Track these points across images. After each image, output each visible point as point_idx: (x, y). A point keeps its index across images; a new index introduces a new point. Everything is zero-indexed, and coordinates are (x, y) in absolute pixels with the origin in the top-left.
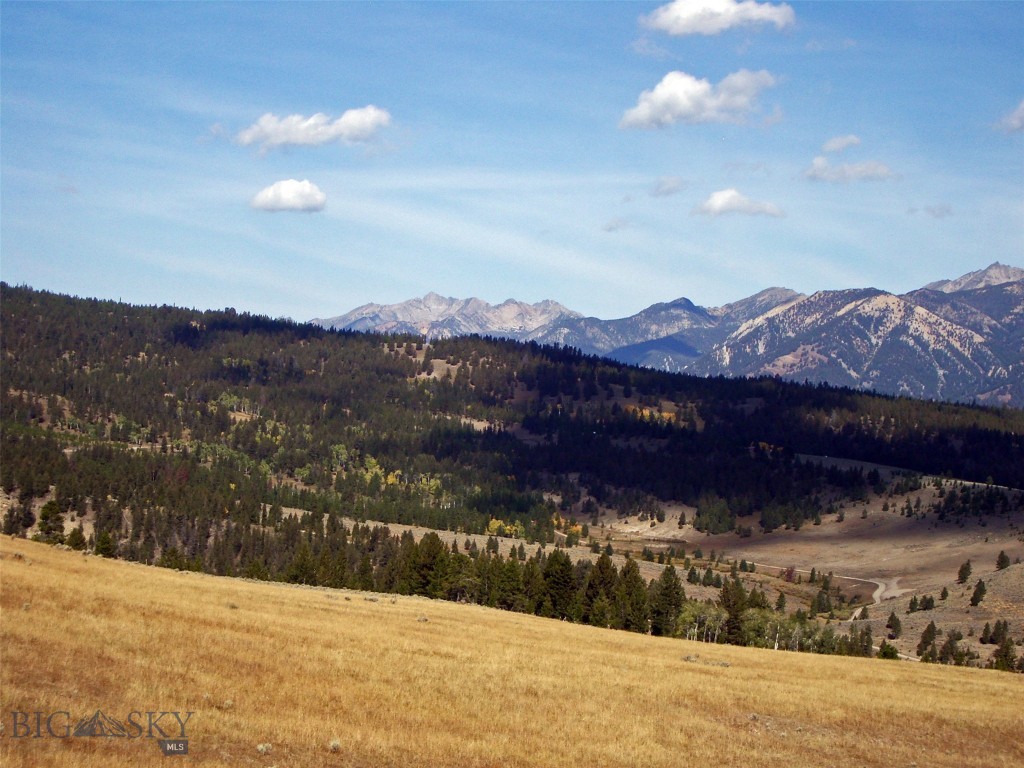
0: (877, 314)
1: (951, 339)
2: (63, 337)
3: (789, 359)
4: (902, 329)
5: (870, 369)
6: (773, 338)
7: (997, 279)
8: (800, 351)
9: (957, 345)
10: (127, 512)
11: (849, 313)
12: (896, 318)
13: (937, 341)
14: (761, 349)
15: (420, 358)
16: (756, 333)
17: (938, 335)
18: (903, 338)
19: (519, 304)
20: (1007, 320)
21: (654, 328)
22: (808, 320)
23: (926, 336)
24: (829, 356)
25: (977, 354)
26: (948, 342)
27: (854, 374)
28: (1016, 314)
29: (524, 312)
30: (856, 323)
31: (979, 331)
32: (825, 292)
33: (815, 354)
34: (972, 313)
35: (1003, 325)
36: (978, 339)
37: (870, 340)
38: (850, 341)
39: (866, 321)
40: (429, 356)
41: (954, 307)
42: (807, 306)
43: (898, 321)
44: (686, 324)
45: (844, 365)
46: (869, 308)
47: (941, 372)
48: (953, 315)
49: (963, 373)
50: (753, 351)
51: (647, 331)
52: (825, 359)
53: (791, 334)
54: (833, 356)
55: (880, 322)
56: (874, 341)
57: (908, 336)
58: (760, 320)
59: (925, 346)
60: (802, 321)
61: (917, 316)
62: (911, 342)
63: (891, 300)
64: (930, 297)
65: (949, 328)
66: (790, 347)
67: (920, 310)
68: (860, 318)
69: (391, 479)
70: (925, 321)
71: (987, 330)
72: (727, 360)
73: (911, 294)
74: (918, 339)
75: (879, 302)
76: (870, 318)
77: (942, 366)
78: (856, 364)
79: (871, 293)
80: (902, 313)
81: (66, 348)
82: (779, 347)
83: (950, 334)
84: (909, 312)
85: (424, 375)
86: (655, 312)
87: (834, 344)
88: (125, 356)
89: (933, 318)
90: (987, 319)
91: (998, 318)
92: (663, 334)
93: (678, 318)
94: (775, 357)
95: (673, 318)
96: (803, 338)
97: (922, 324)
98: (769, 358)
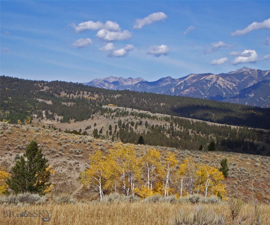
0: (210, 79)
1: (227, 85)
3: (187, 90)
4: (216, 83)
5: (207, 92)
6: (185, 85)
7: (244, 70)
8: (190, 88)
9: (229, 87)
11: (203, 79)
12: (214, 80)
13: (224, 86)
14: (182, 88)
16: (181, 84)
17: (224, 84)
18: (216, 85)
20: (242, 80)
22: (194, 81)
23: (221, 85)
24: (197, 90)
25: (234, 89)
26: (227, 86)
27: (203, 94)
28: (245, 79)
29: (133, 80)
30: (204, 81)
31: (235, 83)
32: (199, 74)
33: (194, 89)
34: (234, 79)
35: (241, 82)
36: (234, 85)
37: (208, 86)
38: (202, 86)
39: (207, 81)
41: (230, 77)
42: (193, 78)
43: (215, 81)
44: (169, 83)
45: (201, 92)
46: (208, 78)
47: (224, 93)
48: (229, 79)
49: (230, 93)
50: (180, 89)
51: (160, 84)
52: (196, 90)
53: (189, 84)
54: (198, 89)
55: (210, 81)
56: (209, 86)
57: (217, 84)
58: (182, 81)
59: (221, 87)
60: (192, 81)
61: (219, 80)
62: (218, 86)
63: (213, 76)
64: (223, 76)
65: (227, 83)
66: (188, 87)
67: (220, 78)
68: (206, 80)
71: (237, 83)
72: (173, 91)
73: (219, 74)
74: (219, 85)
75: (211, 76)
76: (208, 80)
77: (225, 92)
78: (204, 92)
79: (209, 74)
80: (216, 79)
82: (186, 87)
83: (227, 84)
84: (218, 79)
85: (42, 90)
86: (162, 80)
87: (199, 87)
89: (224, 80)
90: (237, 80)
91: (240, 80)
92: (163, 85)
93: (168, 81)
94: (184, 90)
95: (166, 81)
96: (192, 85)
97: (221, 82)
98: (183, 90)
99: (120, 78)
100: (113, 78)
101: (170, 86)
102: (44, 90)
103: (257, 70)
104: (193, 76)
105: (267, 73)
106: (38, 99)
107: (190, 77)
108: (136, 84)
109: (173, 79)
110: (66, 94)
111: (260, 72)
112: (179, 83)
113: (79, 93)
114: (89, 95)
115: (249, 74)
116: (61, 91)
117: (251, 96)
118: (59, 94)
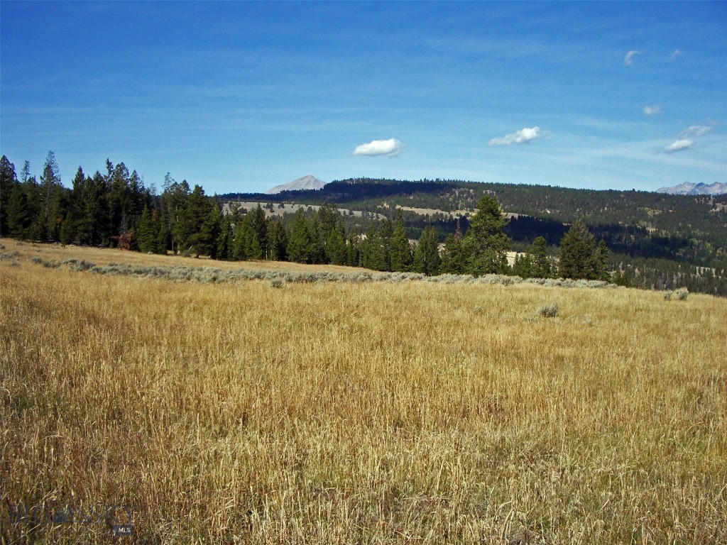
2: (576, 203)
10: (636, 270)
15: (711, 203)
19: (720, 184)
40: (714, 202)
81: (578, 207)
85: (713, 210)
88: (600, 209)
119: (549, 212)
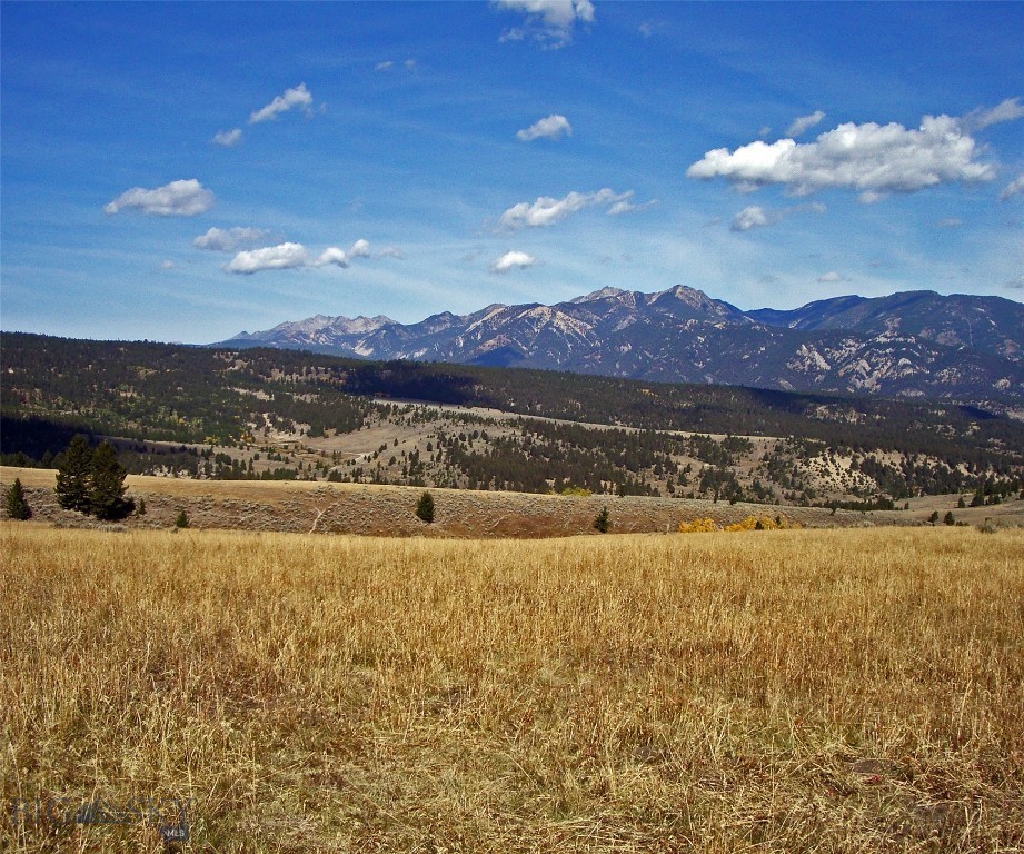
0: (538, 316)
3: (492, 342)
4: (550, 324)
5: (533, 345)
6: (486, 331)
7: (607, 293)
8: (497, 337)
9: (578, 331)
11: (523, 317)
12: (547, 318)
13: (568, 329)
14: (479, 337)
16: (477, 329)
17: (569, 326)
18: (551, 328)
19: (365, 318)
20: (605, 316)
21: (432, 328)
22: (504, 321)
23: (562, 327)
24: (512, 340)
25: (589, 335)
26: (574, 329)
27: (525, 348)
28: (610, 313)
29: (367, 322)
30: (526, 321)
31: (591, 323)
32: (513, 306)
33: (505, 339)
34: (588, 314)
35: (603, 319)
36: (589, 327)
37: (533, 330)
38: (523, 331)
39: (532, 320)
41: (579, 311)
42: (502, 315)
43: (548, 320)
44: (449, 325)
45: (520, 344)
46: (534, 313)
47: (569, 345)
48: (578, 315)
49: (580, 345)
50: (475, 339)
51: (428, 330)
52: (510, 341)
53: (495, 329)
54: (514, 339)
55: (539, 320)
56: (536, 331)
57: (553, 327)
58: (480, 322)
59: (562, 332)
60: (501, 322)
61: (558, 317)
62: (555, 330)
63: (545, 309)
64: (566, 307)
65: (574, 322)
66: (492, 335)
67: (559, 313)
68: (529, 319)
69: (181, 420)
70: (562, 319)
71: (595, 322)
72: (462, 344)
73: (557, 305)
74: (558, 329)
75: (539, 310)
76: (534, 319)
77: (570, 342)
78: (526, 343)
79: (536, 305)
80: (550, 315)
82: (488, 335)
83: (575, 325)
84: (554, 314)
85: (230, 368)
86: (433, 320)
87: (515, 333)
89: (567, 317)
90: (595, 317)
91: (601, 315)
92: (436, 331)
93: (445, 322)
94: (485, 341)
95: (441, 323)
96: (500, 331)
97: (561, 320)
98: (482, 342)
99: (338, 318)
100: (323, 318)
101: (453, 333)
102: (236, 368)
103: (634, 294)
104: (501, 310)
105: (654, 300)
106: (236, 390)
107: (496, 312)
108: (377, 332)
109: (457, 317)
110: (282, 374)
111: (640, 297)
112: (472, 327)
113: (308, 372)
114: (329, 375)
115: (618, 302)
116: (272, 368)
117: (626, 349)
118: (269, 376)
119: (11, 371)
